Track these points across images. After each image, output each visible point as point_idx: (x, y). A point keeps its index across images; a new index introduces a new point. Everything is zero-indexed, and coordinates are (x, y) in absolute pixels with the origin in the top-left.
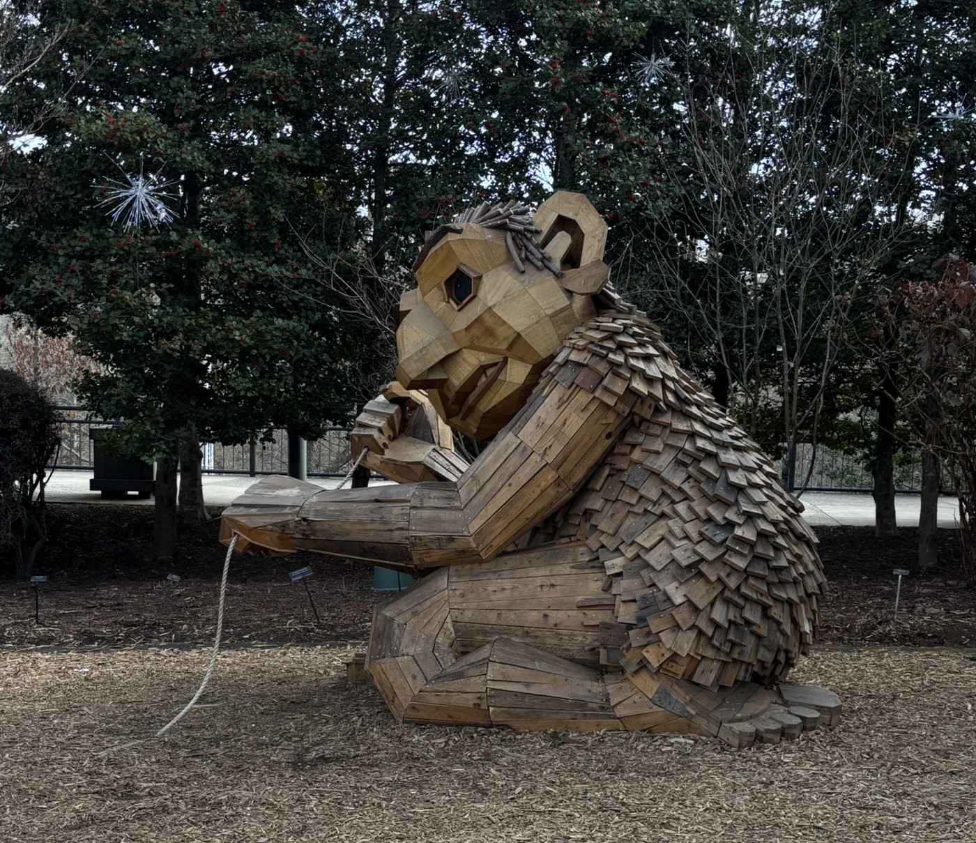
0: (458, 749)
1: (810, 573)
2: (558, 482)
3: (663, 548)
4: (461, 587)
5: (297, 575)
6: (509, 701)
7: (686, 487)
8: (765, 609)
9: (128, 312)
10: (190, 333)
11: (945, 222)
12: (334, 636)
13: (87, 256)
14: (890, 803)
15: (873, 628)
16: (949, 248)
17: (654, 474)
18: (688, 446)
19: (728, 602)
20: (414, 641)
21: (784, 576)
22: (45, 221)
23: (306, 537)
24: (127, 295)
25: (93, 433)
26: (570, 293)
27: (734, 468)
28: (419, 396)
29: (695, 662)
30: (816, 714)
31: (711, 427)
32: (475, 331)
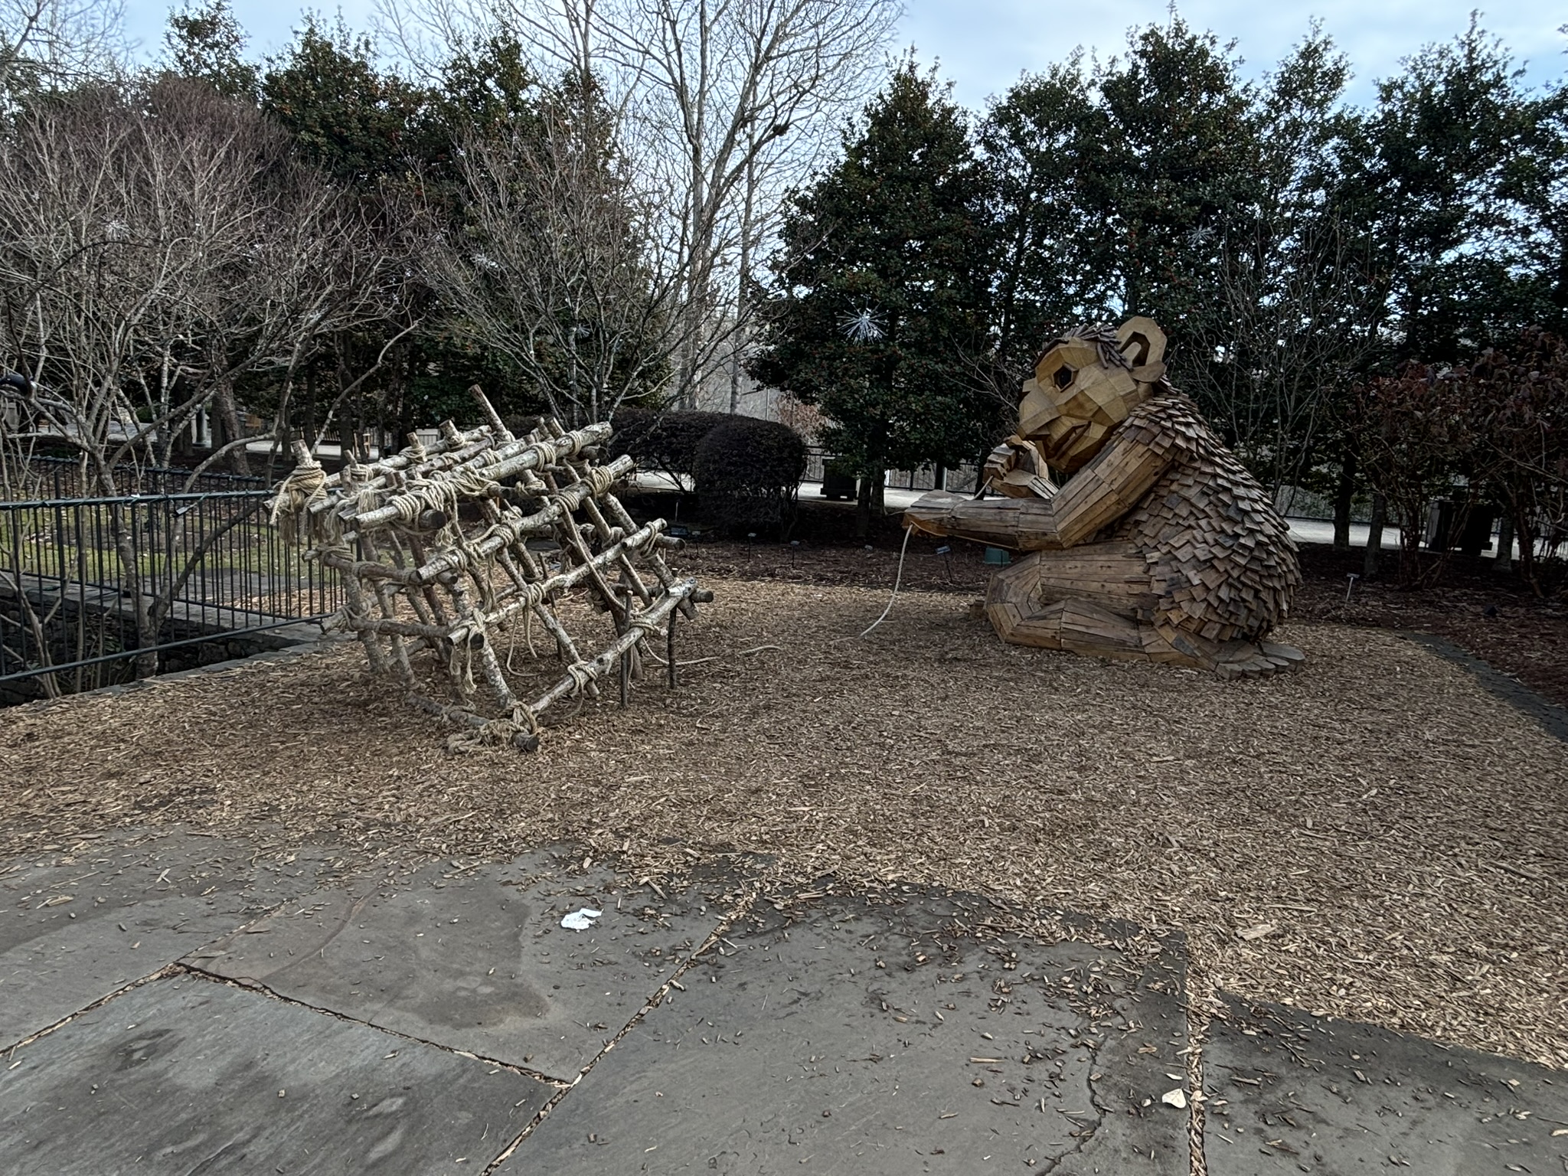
0: (1040, 662)
1: (1291, 571)
2: (1118, 502)
3: (1188, 547)
4: (1048, 564)
5: (941, 550)
6: (1075, 636)
7: (1207, 509)
8: (1257, 592)
9: (852, 392)
10: (887, 405)
11: (1408, 337)
12: (961, 590)
13: (832, 358)
14: (1337, 725)
15: (1329, 611)
16: (1409, 356)
17: (1186, 500)
18: (1211, 483)
19: (1231, 586)
20: (1016, 594)
21: (1272, 572)
22: (809, 337)
23: (954, 528)
24: (852, 382)
25: (824, 462)
26: (1137, 382)
27: (1243, 499)
28: (1028, 445)
29: (1203, 623)
30: (1286, 664)
31: (1228, 471)
32: (1070, 405)
